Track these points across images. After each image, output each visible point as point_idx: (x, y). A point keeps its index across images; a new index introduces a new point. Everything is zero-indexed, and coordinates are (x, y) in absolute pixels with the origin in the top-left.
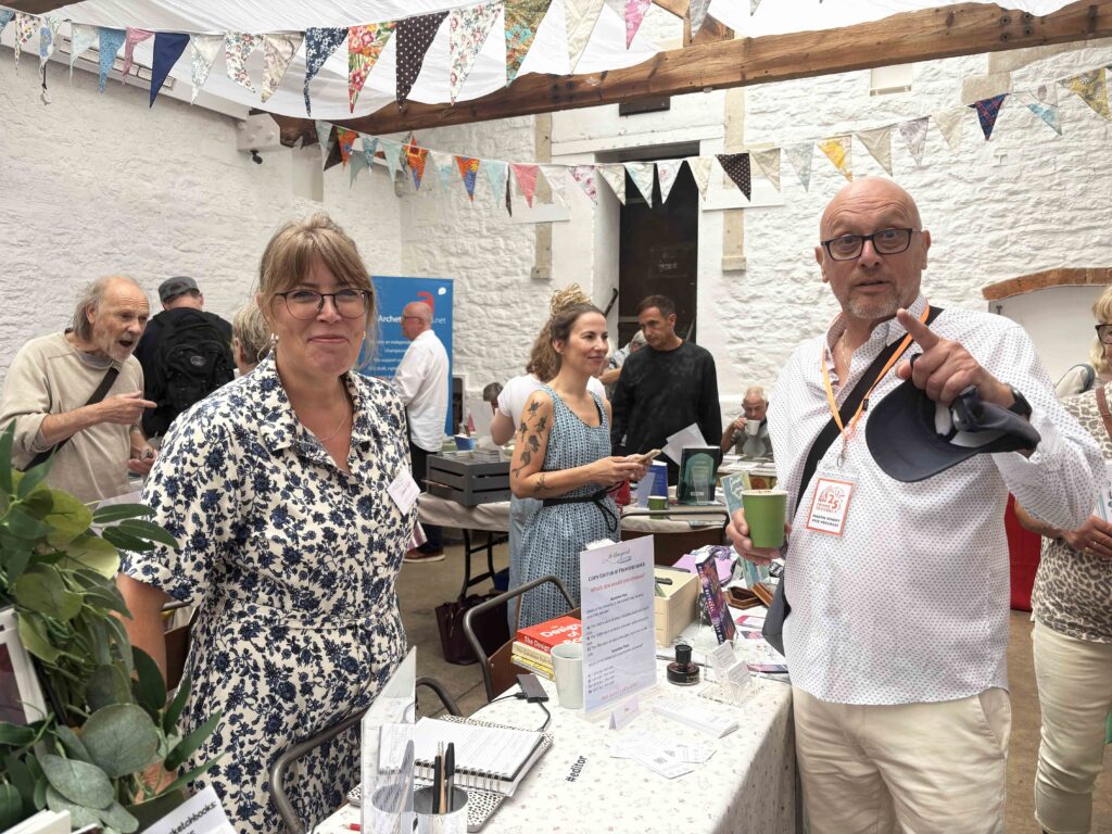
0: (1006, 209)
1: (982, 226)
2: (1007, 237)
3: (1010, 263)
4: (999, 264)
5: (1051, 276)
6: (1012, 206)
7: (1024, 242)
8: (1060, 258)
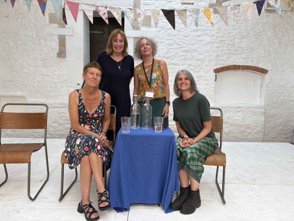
0: (220, 46)
1: (213, 50)
2: (220, 54)
3: (221, 62)
4: (218, 62)
5: (231, 67)
6: (221, 45)
7: (225, 56)
8: (234, 62)
